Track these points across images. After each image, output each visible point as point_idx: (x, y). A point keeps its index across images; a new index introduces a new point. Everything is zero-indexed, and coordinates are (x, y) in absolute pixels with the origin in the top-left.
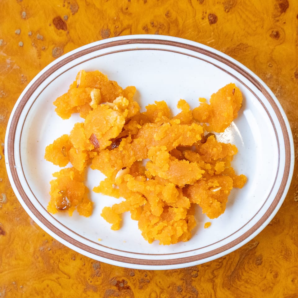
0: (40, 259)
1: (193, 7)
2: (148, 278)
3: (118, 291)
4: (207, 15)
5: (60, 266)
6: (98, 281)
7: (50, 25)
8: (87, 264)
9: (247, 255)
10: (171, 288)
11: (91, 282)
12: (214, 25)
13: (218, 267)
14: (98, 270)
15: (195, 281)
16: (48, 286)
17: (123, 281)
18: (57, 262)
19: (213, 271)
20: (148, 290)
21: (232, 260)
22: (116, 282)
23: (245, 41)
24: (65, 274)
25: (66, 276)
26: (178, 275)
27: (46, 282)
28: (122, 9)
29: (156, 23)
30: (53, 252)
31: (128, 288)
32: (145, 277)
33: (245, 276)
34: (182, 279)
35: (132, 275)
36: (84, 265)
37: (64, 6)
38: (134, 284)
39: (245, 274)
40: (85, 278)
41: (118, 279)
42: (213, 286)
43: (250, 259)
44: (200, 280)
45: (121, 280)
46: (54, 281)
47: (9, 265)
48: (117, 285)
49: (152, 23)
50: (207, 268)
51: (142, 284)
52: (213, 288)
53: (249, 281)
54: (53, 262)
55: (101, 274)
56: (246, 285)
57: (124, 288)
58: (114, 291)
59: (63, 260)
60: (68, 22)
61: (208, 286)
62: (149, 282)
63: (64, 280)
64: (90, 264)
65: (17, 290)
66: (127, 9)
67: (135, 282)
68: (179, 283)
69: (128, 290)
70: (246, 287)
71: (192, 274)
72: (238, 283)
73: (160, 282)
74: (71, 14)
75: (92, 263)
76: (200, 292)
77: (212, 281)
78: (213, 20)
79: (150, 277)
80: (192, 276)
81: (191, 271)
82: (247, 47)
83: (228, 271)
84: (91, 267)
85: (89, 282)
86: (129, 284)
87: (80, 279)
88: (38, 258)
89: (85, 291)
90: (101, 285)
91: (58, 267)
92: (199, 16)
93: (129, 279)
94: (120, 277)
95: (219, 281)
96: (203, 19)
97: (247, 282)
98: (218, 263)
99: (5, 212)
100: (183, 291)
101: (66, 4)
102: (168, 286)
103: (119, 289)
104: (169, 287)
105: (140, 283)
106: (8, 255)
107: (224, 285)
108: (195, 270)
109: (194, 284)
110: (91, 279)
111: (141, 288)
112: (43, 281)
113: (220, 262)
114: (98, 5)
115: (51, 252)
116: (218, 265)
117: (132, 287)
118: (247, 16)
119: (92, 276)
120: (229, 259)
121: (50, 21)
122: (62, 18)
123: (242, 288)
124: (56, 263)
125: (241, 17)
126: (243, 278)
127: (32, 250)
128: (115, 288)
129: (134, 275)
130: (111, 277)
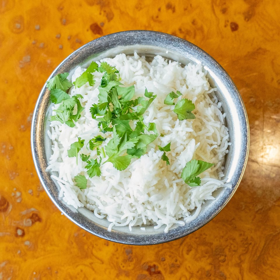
0: (74, 244)
1: (216, 17)
2: (178, 263)
3: (149, 275)
4: (229, 24)
5: (94, 252)
6: (130, 266)
7: (88, 30)
8: (119, 249)
9: (272, 240)
10: (200, 272)
11: (123, 267)
12: (236, 32)
13: (244, 252)
14: (130, 255)
15: (223, 265)
16: (82, 271)
17: (155, 266)
18: (91, 247)
19: (240, 256)
20: (178, 274)
21: (257, 245)
22: (147, 267)
23: (263, 46)
24: (98, 259)
25: (99, 262)
26: (207, 259)
27: (81, 267)
28: (152, 18)
29: (183, 30)
30: (87, 238)
31: (159, 272)
32: (175, 262)
33: (270, 261)
34: (210, 264)
35: (163, 260)
36: (117, 250)
37: (100, 14)
38: (165, 269)
39: (270, 259)
40: (117, 263)
41: (150, 264)
42: (241, 270)
43: (274, 244)
44: (227, 264)
45: (152, 265)
46: (88, 266)
47: (45, 250)
48: (149, 269)
49: (180, 30)
50: (234, 253)
51: (173, 269)
52: (240, 273)
53: (274, 265)
54: (87, 247)
55: (133, 259)
56: (272, 269)
57: (155, 273)
58: (146, 276)
59: (97, 245)
60: (104, 28)
61: (235, 271)
62: (179, 267)
63: (97, 265)
64: (123, 249)
65: (51, 275)
66: (157, 17)
67: (166, 266)
68: (208, 268)
69: (159, 274)
70: (271, 272)
71: (220, 259)
72: (264, 267)
73: (189, 267)
74: (107, 21)
75: (124, 248)
76: (228, 275)
77: (239, 265)
78: (235, 27)
79: (180, 262)
80: (220, 261)
81: (219, 256)
82: (265, 51)
83: (254, 256)
84: (123, 253)
85: (121, 267)
86: (160, 269)
87: (113, 263)
88: (72, 243)
89: (117, 276)
90: (133, 269)
91: (92, 253)
92: (222, 24)
93: (160, 264)
94: (151, 262)
95: (245, 266)
96: (225, 26)
97: (272, 267)
98: (244, 249)
99: (42, 200)
100: (212, 276)
101: (102, 12)
102: (198, 270)
103: (151, 273)
104: (198, 272)
105: (171, 267)
106: (44, 241)
107: (250, 270)
108: (223, 255)
109: (222, 268)
110: (123, 264)
111: (171, 272)
112: (77, 266)
113: (246, 247)
114: (131, 14)
115: (85, 238)
116: (245, 250)
117: (163, 272)
118: (265, 25)
119: (125, 261)
120: (254, 245)
121: (88, 26)
122: (99, 24)
123: (268, 273)
124: (90, 249)
125: (259, 25)
126: (268, 262)
127: (67, 236)
128: (146, 273)
129: (164, 260)
130: (143, 262)
